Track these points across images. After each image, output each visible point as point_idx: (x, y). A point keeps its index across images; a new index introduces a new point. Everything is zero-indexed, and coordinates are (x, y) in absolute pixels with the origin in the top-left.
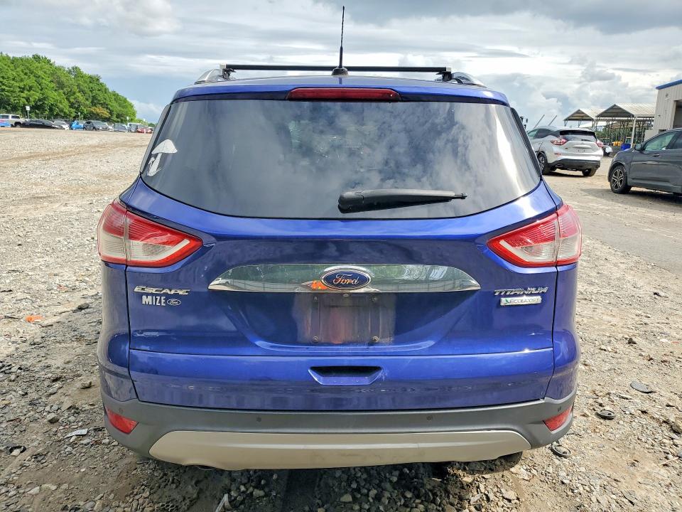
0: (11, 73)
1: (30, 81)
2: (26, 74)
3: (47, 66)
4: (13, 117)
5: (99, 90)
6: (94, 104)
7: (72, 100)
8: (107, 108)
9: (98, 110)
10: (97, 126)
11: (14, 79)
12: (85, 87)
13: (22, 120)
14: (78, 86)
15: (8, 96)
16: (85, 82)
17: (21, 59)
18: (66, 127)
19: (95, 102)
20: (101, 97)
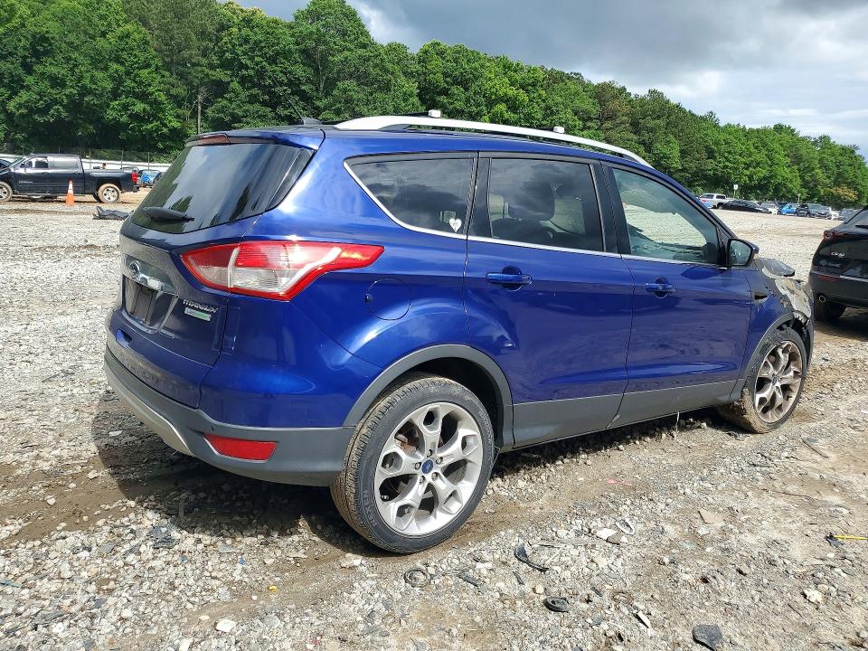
0: (739, 147)
1: (760, 156)
2: (756, 148)
3: (787, 138)
4: (718, 197)
5: (850, 165)
6: (837, 184)
7: (807, 178)
8: (855, 189)
9: (840, 191)
10: (813, 211)
11: (740, 155)
12: (830, 161)
13: (727, 200)
14: (821, 161)
15: (729, 173)
16: (833, 155)
17: (758, 130)
18: (774, 210)
19: (839, 180)
20: (850, 174)
